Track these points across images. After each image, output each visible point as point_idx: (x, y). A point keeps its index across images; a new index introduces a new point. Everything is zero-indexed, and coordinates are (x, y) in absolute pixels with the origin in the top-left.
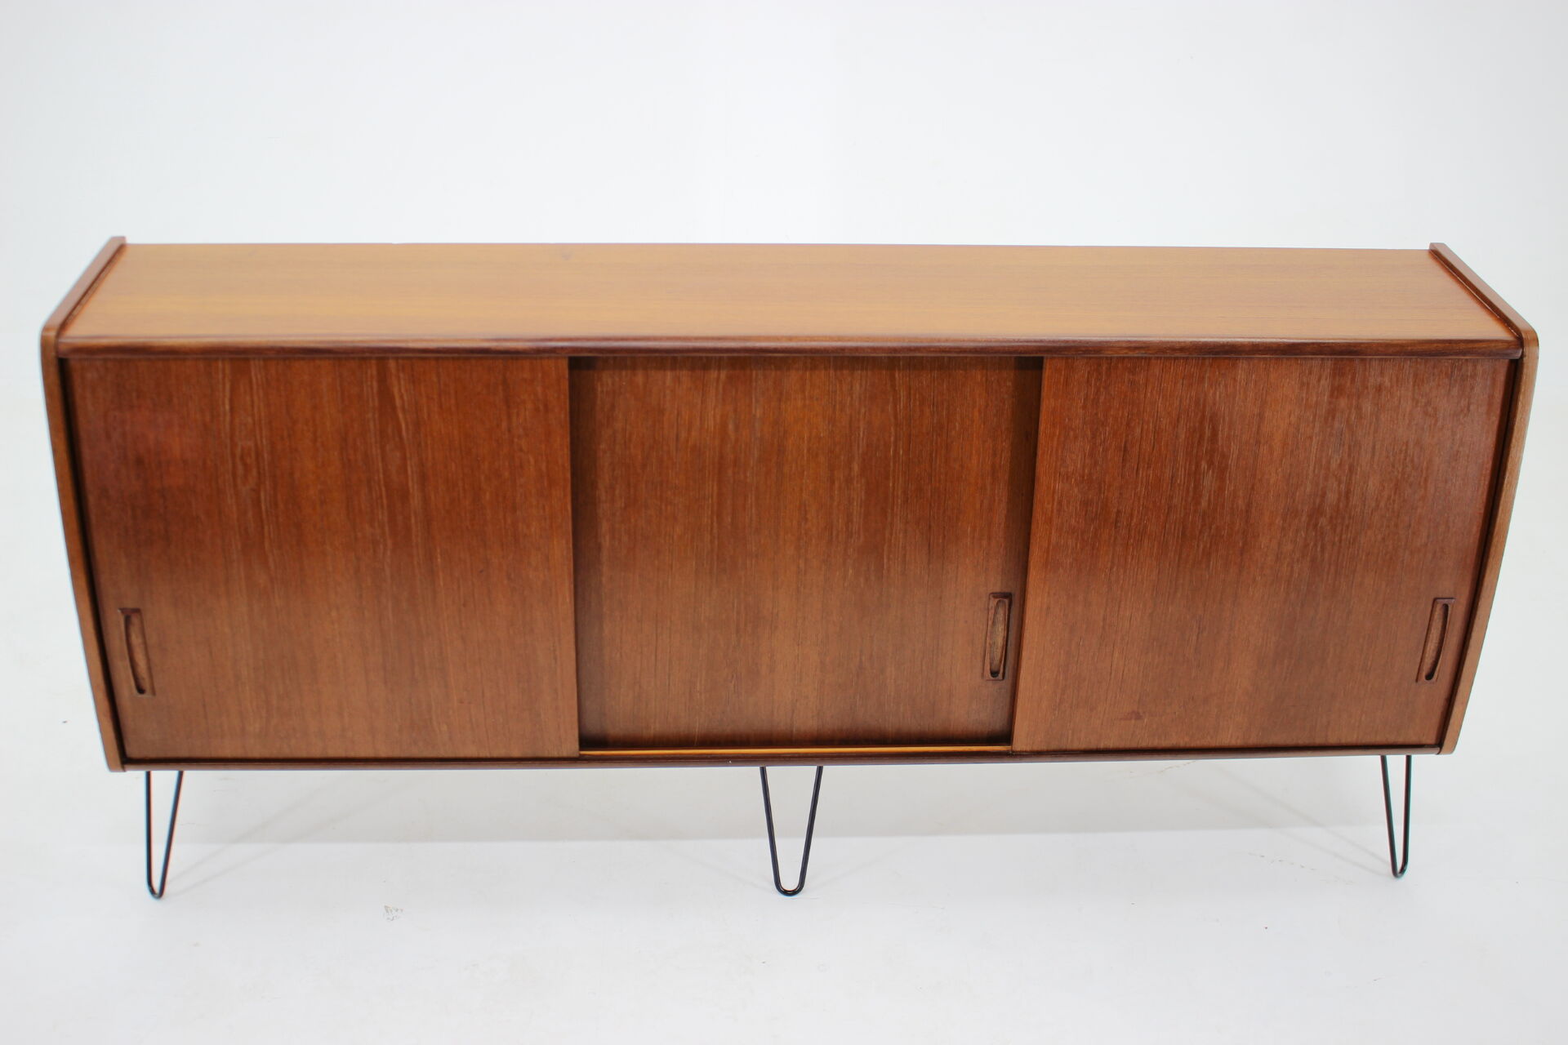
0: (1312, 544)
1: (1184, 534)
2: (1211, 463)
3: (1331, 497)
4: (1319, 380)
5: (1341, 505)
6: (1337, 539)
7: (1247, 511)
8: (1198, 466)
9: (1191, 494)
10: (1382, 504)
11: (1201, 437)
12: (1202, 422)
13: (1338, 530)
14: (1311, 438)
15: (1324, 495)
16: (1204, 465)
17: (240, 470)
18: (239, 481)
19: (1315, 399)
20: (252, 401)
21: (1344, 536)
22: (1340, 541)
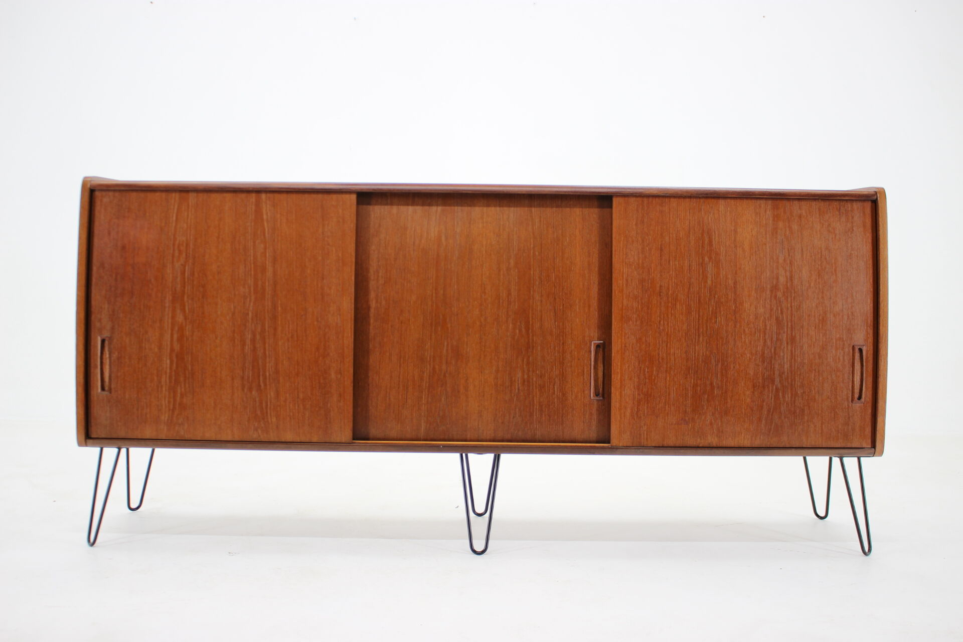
0: (775, 309)
1: (699, 301)
2: (710, 258)
3: (782, 279)
4: (766, 211)
5: (789, 285)
6: (789, 305)
7: (735, 287)
8: (703, 260)
9: (701, 277)
10: (812, 285)
11: (703, 243)
12: (703, 235)
13: (789, 300)
14: (765, 244)
15: (778, 279)
16: (706, 259)
17: (177, 253)
18: (175, 260)
19: (764, 222)
20: (188, 215)
21: (793, 304)
22: (791, 307)
